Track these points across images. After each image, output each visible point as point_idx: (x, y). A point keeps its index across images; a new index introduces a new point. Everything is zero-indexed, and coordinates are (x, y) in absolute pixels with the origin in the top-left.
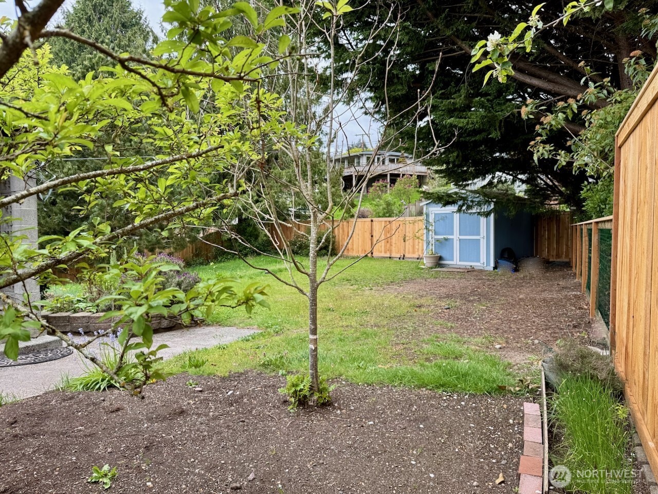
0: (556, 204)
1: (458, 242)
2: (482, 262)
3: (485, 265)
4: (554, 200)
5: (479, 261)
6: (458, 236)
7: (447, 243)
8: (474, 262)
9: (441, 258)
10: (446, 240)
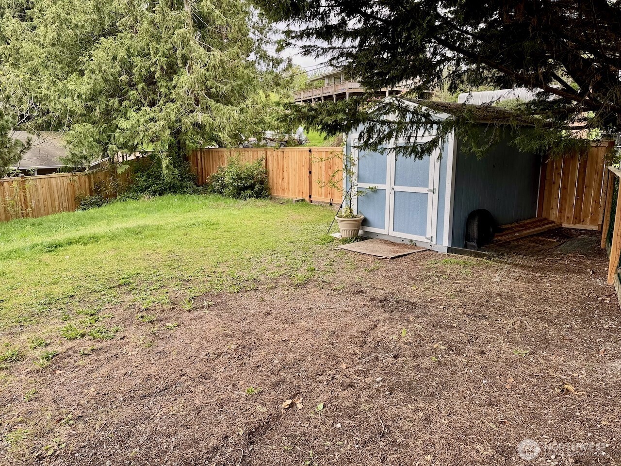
0: (581, 128)
1: (392, 196)
2: (428, 235)
3: (434, 242)
4: (579, 120)
5: (423, 233)
6: (393, 186)
7: (375, 196)
8: (415, 234)
9: (365, 222)
10: (375, 191)
